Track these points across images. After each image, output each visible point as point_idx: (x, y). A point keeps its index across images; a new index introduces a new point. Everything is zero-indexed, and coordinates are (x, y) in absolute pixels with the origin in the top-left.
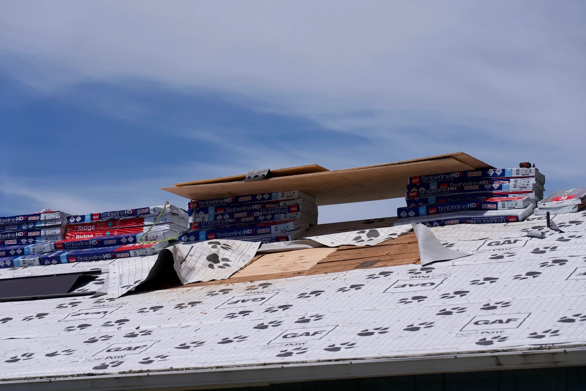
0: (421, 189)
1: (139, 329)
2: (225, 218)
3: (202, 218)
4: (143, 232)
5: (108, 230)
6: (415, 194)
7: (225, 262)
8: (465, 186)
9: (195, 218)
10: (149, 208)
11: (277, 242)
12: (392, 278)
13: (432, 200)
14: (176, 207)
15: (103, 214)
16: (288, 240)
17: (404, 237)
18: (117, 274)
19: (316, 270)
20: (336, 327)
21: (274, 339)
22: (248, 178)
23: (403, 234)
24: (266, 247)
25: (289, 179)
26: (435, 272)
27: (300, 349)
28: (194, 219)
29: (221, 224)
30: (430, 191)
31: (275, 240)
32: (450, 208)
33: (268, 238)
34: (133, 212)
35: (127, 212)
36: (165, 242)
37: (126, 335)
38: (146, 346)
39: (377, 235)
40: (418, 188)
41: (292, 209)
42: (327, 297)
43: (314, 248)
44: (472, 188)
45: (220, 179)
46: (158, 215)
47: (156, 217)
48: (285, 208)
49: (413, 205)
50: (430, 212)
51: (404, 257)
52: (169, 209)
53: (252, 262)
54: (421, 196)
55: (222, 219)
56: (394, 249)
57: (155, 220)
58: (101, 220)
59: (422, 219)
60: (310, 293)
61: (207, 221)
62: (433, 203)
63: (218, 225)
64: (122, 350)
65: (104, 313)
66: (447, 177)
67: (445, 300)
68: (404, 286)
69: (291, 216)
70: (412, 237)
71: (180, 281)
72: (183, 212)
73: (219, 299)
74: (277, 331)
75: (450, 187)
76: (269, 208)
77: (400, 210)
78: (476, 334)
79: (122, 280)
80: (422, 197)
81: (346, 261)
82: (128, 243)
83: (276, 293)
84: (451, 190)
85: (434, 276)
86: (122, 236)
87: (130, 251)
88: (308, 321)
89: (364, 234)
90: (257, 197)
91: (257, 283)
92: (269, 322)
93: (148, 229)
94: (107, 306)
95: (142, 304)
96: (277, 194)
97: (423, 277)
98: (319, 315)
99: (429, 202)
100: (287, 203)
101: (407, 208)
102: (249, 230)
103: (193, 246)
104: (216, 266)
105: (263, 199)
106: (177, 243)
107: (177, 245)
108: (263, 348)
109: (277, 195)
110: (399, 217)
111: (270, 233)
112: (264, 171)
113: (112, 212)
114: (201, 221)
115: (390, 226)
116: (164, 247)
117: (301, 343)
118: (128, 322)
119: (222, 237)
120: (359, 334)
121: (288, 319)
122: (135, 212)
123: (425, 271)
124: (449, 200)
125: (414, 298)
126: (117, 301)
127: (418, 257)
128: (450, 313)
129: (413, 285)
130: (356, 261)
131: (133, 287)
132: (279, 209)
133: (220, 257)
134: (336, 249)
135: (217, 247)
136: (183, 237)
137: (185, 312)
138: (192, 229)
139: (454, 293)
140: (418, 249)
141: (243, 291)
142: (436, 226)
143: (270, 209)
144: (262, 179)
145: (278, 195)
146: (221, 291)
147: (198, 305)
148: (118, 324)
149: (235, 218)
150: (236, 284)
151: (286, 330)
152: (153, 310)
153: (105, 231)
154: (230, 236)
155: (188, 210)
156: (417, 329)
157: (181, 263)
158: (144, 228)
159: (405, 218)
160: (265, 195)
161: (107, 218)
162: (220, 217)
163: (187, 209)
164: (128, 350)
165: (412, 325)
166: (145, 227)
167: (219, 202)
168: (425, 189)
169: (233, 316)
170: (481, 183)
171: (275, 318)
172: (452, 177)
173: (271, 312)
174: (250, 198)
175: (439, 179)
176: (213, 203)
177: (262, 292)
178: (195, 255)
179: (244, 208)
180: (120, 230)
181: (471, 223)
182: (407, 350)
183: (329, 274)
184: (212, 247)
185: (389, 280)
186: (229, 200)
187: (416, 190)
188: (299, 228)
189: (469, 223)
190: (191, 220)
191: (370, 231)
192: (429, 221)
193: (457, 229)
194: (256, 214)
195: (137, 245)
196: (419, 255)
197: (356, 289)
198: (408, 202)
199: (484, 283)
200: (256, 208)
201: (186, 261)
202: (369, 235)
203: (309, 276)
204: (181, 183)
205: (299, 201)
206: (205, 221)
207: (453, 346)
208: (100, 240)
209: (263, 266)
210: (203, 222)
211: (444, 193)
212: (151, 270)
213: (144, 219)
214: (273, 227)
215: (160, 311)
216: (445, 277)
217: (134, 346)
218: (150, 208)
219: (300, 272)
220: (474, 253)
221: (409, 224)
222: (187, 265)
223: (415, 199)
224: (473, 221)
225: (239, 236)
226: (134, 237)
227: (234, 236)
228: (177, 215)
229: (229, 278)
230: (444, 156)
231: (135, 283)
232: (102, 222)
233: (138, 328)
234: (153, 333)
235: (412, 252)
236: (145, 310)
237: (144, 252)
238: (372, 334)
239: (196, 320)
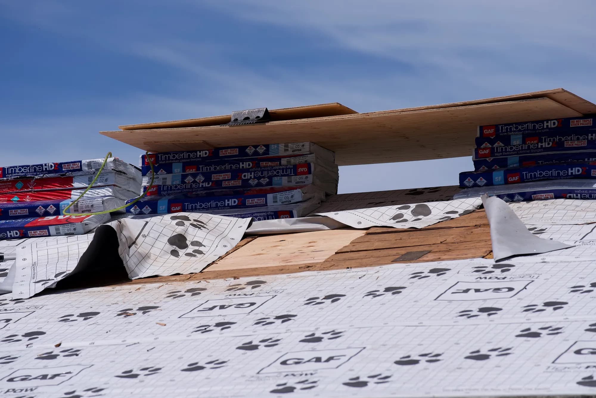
0: (496, 144)
1: (60, 347)
2: (198, 181)
3: (163, 179)
4: (70, 198)
5: (16, 194)
6: (487, 151)
7: (196, 248)
8: (565, 142)
9: (152, 179)
10: (81, 162)
11: (276, 218)
12: (449, 279)
13: (513, 161)
14: (123, 161)
15: (8, 168)
16: (292, 216)
17: (469, 217)
18: (29, 262)
19: (333, 263)
20: (361, 351)
21: (268, 365)
22: (234, 120)
23: (467, 212)
24: (259, 226)
25: (297, 124)
26: (514, 272)
27: (306, 382)
28: (151, 181)
29: (191, 190)
30: (511, 148)
31: (272, 216)
32: (541, 174)
33: (262, 212)
34: (57, 168)
35: (46, 167)
36: (105, 215)
37: (39, 356)
38: (70, 373)
39: (427, 212)
40: (492, 142)
41: (300, 170)
42: (349, 305)
43: (332, 229)
44: (577, 145)
45: (192, 121)
46: (94, 173)
47: (91, 176)
48: (289, 168)
49: (484, 168)
50: (510, 179)
51: (468, 248)
52: (112, 165)
53: (237, 248)
54: (497, 154)
55: (193, 182)
56: (452, 235)
57: (90, 180)
58: (5, 179)
59: (497, 190)
60: (324, 297)
61: (170, 184)
62: (515, 165)
63: (187, 190)
64: (31, 379)
65: (5, 321)
66: (537, 126)
67: (529, 314)
68: (467, 291)
69: (298, 180)
70: (481, 218)
71: (127, 274)
72: (133, 170)
73: (185, 304)
74: (273, 353)
75: (542, 143)
76: (264, 167)
77: (463, 176)
78: (577, 369)
79: (36, 271)
80: (499, 156)
81: (379, 250)
82: (47, 214)
83: (272, 297)
84: (544, 146)
85: (513, 277)
86: (38, 203)
87: (50, 227)
88: (319, 340)
89: (408, 210)
90: (247, 150)
91: (243, 280)
92: (261, 340)
93: (79, 194)
94: (11, 310)
95: (66, 309)
96: (278, 146)
97: (496, 278)
98: (337, 331)
99: (508, 164)
100: (293, 161)
101: (475, 173)
102: (233, 200)
103: (148, 222)
104: (182, 252)
105: (256, 153)
106: (123, 216)
107: (122, 220)
108: (250, 379)
109: (278, 149)
110: (462, 186)
111: (266, 205)
112: (259, 111)
113: (23, 167)
114: (161, 184)
115: (448, 200)
116: (104, 222)
117: (308, 372)
118: (43, 335)
119: (193, 210)
120: (397, 363)
121: (289, 336)
122: (59, 167)
123: (500, 270)
124: (540, 162)
125: (482, 310)
126: (27, 303)
127: (490, 247)
128: (536, 335)
129: (481, 290)
130: (394, 252)
131: (53, 282)
132: (280, 169)
133: (189, 240)
134: (365, 231)
135: (185, 224)
136: (133, 208)
137: (132, 321)
138: (146, 196)
139: (543, 304)
140: (490, 236)
141: (222, 292)
142: (518, 201)
143: (266, 169)
144: (256, 123)
145: (280, 148)
146: (188, 291)
147: (153, 312)
148: (28, 338)
149: (212, 182)
150: (211, 281)
151: (286, 352)
152: (83, 318)
153: (11, 195)
154: (205, 208)
155: (142, 167)
156: (485, 357)
157: (130, 247)
158: (72, 193)
159: (470, 187)
160: (259, 147)
161: (15, 175)
162: (189, 179)
163: (140, 165)
164: (41, 379)
165: (478, 351)
166: (75, 191)
167: (189, 155)
168: (503, 145)
169: (205, 329)
170: (591, 137)
171: (270, 334)
172: (545, 127)
173: (264, 325)
174: (236, 152)
175: (525, 130)
176: (180, 157)
177: (251, 295)
178: (151, 235)
179: (228, 167)
180: (35, 195)
181: (574, 198)
182: (470, 390)
183: (353, 270)
184: (177, 224)
185: (444, 281)
186: (204, 154)
187: (489, 145)
188: (310, 198)
189: (570, 198)
190: (145, 182)
191: (416, 206)
192: (508, 194)
193: (551, 207)
194: (245, 176)
195: (61, 217)
196: (491, 244)
197: (394, 293)
198: (476, 163)
199: (592, 291)
200: (245, 167)
201: (137, 245)
202: (414, 212)
203: (322, 272)
204: (131, 125)
205: (310, 158)
206: (167, 184)
207: (541, 386)
208: (2, 209)
209: (254, 255)
210: (164, 186)
211: (532, 151)
212: (82, 256)
213: (73, 178)
214: (270, 196)
215: (94, 319)
216: (530, 279)
217: (51, 373)
218: (84, 162)
219: (309, 265)
220: (577, 244)
221: (477, 198)
222: (139, 250)
223: (488, 160)
224: (577, 196)
225: (218, 209)
226: (57, 206)
227: (211, 207)
228: (124, 173)
229: (201, 272)
230: (535, 94)
231: (56, 276)
232: (7, 181)
233: (59, 345)
234: (81, 354)
235: (481, 240)
236: (71, 318)
237: (72, 228)
238: (416, 362)
239: (149, 335)
